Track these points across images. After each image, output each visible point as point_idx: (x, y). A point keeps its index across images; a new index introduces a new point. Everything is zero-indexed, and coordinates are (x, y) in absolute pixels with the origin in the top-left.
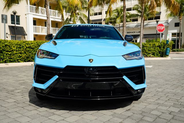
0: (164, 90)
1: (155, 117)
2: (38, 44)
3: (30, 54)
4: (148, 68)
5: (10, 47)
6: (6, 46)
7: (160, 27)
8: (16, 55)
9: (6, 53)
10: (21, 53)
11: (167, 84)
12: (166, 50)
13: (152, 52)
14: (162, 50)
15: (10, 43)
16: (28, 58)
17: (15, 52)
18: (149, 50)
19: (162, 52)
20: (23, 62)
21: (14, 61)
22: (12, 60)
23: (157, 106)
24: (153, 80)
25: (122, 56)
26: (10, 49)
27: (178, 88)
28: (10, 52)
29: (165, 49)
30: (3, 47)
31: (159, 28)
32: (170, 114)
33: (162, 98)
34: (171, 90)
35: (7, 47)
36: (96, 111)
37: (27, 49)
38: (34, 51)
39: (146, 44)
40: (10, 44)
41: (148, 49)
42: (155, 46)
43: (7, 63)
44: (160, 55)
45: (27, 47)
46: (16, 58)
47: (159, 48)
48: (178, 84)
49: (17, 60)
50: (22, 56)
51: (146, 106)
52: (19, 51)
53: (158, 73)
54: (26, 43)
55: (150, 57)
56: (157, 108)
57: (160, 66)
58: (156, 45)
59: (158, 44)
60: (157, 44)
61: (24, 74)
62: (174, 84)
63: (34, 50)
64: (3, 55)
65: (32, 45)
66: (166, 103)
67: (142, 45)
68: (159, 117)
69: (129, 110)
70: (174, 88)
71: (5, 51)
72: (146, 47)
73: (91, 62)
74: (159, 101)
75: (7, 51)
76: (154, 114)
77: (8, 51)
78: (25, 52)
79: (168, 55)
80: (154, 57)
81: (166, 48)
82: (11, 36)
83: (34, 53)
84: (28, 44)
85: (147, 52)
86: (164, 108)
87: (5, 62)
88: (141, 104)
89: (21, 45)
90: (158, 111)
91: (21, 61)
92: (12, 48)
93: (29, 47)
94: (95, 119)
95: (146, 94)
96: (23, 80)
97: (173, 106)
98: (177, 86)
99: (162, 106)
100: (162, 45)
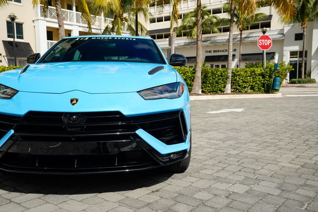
0: (242, 152)
1: (197, 203)
4: (234, 112)
7: (263, 40)
11: (252, 142)
12: (275, 80)
13: (249, 85)
14: (266, 80)
18: (244, 82)
19: (267, 85)
23: (213, 182)
24: (232, 134)
25: (137, 92)
27: (269, 148)
29: (272, 79)
31: (262, 42)
32: (227, 197)
33: (229, 168)
34: (253, 153)
36: (95, 194)
39: (238, 72)
41: (242, 80)
42: (255, 74)
44: (264, 90)
47: (263, 78)
48: (272, 141)
51: (192, 183)
53: (247, 121)
55: (246, 92)
56: (210, 186)
57: (258, 108)
58: (256, 72)
59: (261, 70)
60: (258, 71)
62: (265, 140)
66: (231, 177)
67: (232, 73)
68: (203, 203)
69: (157, 191)
70: (260, 149)
72: (239, 75)
73: (73, 104)
74: (223, 175)
76: (198, 197)
79: (277, 90)
80: (253, 94)
81: (273, 77)
82: (8, 59)
85: (241, 84)
86: (223, 186)
88: (185, 180)
90: (209, 192)
94: (83, 210)
95: (205, 160)
97: (241, 183)
98: (268, 145)
99: (221, 182)
100: (267, 73)
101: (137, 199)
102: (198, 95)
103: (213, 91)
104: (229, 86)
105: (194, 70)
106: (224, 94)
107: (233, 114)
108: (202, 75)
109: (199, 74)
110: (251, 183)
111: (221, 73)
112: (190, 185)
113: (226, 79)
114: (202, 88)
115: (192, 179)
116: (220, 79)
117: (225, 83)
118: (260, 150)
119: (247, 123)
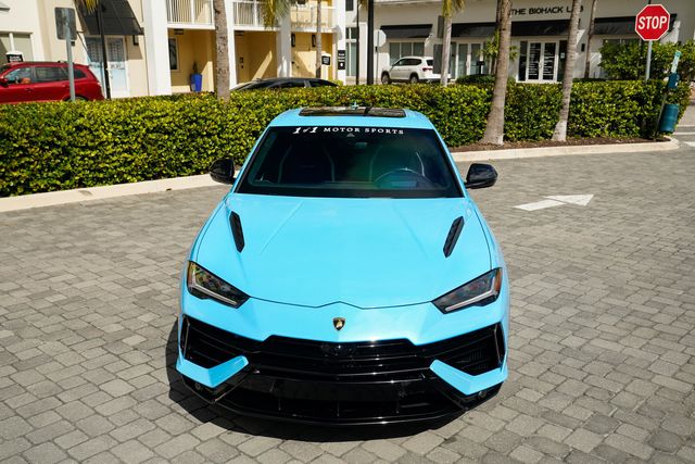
0: (588, 341)
2: (185, 117)
3: (160, 152)
5: (91, 132)
6: (79, 128)
7: (649, 18)
8: (115, 158)
9: (82, 153)
10: (129, 151)
11: (607, 311)
12: (666, 108)
13: (607, 122)
14: (647, 110)
15: (90, 119)
16: (154, 165)
17: (110, 149)
18: (596, 115)
19: (648, 121)
20: (139, 180)
21: (109, 179)
22: (101, 175)
23: (540, 422)
24: (568, 285)
25: (432, 301)
26: (92, 141)
27: (639, 332)
28: (92, 149)
29: (660, 108)
30: (70, 134)
31: (646, 22)
32: (564, 460)
33: (566, 387)
34: (609, 345)
35: (82, 134)
37: (150, 135)
38: (174, 141)
39: (585, 93)
40: (92, 122)
41: (592, 110)
42: (623, 96)
43: (85, 186)
44: (640, 132)
45: (148, 130)
46: (115, 167)
47: (639, 105)
48: (644, 309)
49: (118, 175)
50: (133, 161)
51: (506, 422)
52: (123, 143)
53: (599, 241)
54: (144, 115)
56: (536, 432)
58: (625, 93)
59: (636, 88)
60: (630, 90)
61: (145, 245)
62: (632, 307)
63: (172, 138)
64: (72, 162)
65: (169, 119)
66: (570, 412)
67: (572, 95)
70: (622, 333)
71: (76, 147)
72: (587, 101)
73: (339, 329)
74: (556, 404)
75: (83, 149)
76: (519, 459)
77: (86, 147)
78: (143, 146)
81: (664, 102)
83: (174, 147)
84: (151, 118)
85: (589, 119)
86: (558, 434)
87: (81, 184)
89: (128, 125)
90: (536, 447)
91: (133, 176)
92: (98, 137)
93: (157, 130)
95: (523, 364)
96: (146, 282)
97: (588, 427)
98: (638, 321)
99: (554, 423)
100: (649, 93)
101: (425, 456)
102: (496, 147)
103: (528, 137)
104: (562, 126)
105: (490, 92)
106: (551, 145)
107: (571, 216)
108: (506, 104)
109: (500, 103)
110: (605, 427)
111: (548, 98)
112: (504, 428)
113: (558, 110)
114: (505, 131)
115: (506, 413)
116: (545, 110)
117: (556, 118)
118: (621, 337)
119: (599, 247)
